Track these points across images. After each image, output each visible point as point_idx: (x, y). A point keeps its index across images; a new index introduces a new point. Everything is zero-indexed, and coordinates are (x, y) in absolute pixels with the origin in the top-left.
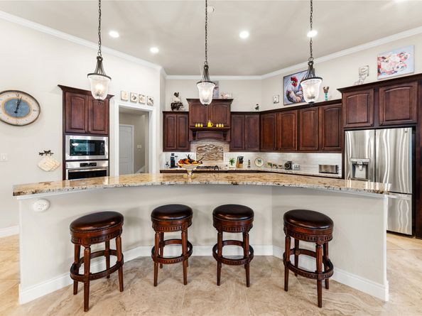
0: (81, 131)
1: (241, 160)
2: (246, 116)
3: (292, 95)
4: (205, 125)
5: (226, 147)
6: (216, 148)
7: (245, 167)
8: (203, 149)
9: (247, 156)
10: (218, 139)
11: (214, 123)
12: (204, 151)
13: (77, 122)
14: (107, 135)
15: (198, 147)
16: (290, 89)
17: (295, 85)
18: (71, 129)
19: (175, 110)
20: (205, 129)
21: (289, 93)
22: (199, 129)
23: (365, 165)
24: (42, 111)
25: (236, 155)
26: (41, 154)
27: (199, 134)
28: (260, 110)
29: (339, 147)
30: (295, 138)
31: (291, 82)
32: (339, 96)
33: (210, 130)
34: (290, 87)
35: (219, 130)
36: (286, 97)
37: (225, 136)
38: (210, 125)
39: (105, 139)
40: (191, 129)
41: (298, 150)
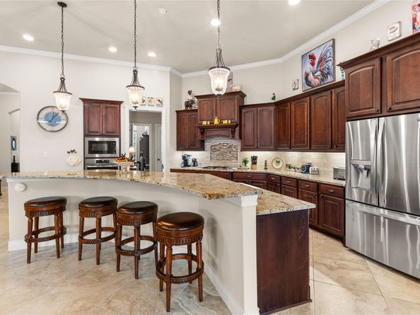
0: (96, 134)
1: (254, 160)
2: (259, 109)
3: (311, 77)
4: (212, 122)
6: (230, 147)
8: (217, 148)
9: (262, 155)
11: (221, 120)
12: (218, 150)
13: (94, 127)
14: (119, 136)
15: (212, 146)
16: (308, 71)
17: (313, 64)
18: (90, 132)
19: (188, 109)
20: (212, 127)
21: (307, 75)
22: (207, 127)
24: (69, 120)
25: (249, 155)
26: (69, 152)
30: (307, 133)
31: (309, 61)
33: (217, 127)
34: (308, 67)
35: (226, 127)
36: (304, 81)
37: (233, 133)
38: (216, 122)
39: (117, 140)
40: (199, 127)
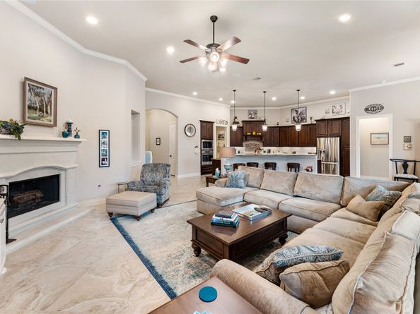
1: (269, 151)
2: (272, 129)
3: (296, 118)
4: (252, 134)
5: (261, 144)
7: (271, 154)
8: (249, 145)
9: (273, 149)
10: (258, 140)
11: (256, 133)
14: (212, 139)
15: (247, 145)
18: (203, 137)
20: (252, 136)
22: (248, 135)
23: (324, 152)
25: (266, 149)
26: (195, 147)
27: (248, 138)
28: (280, 125)
29: (315, 145)
31: (295, 112)
32: (315, 122)
33: (254, 136)
34: (295, 114)
35: (259, 136)
37: (261, 139)
38: (254, 133)
39: (212, 141)
40: (244, 135)
41: (299, 146)
